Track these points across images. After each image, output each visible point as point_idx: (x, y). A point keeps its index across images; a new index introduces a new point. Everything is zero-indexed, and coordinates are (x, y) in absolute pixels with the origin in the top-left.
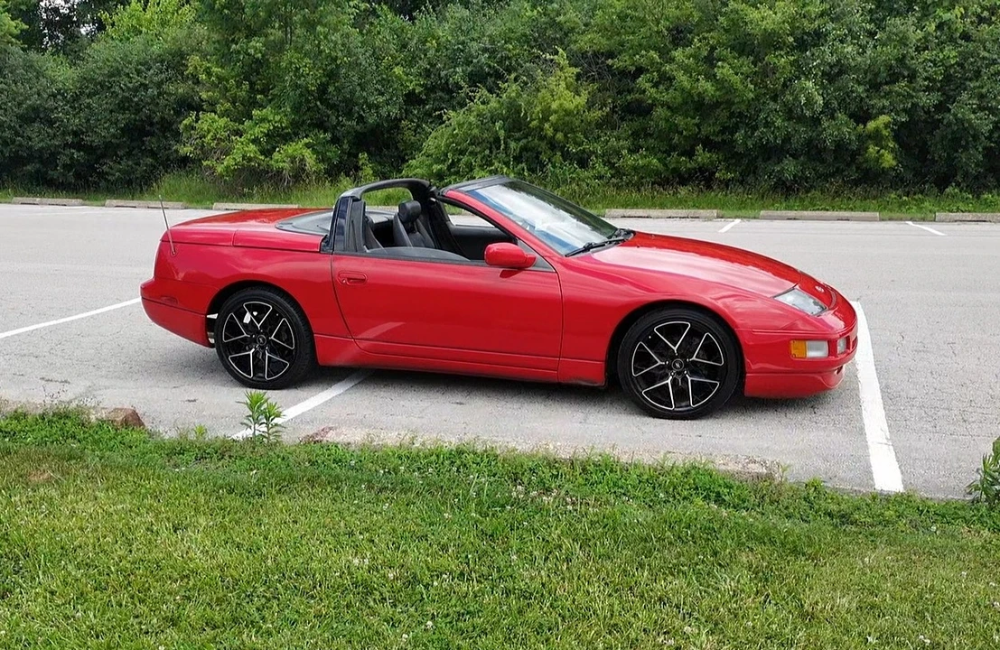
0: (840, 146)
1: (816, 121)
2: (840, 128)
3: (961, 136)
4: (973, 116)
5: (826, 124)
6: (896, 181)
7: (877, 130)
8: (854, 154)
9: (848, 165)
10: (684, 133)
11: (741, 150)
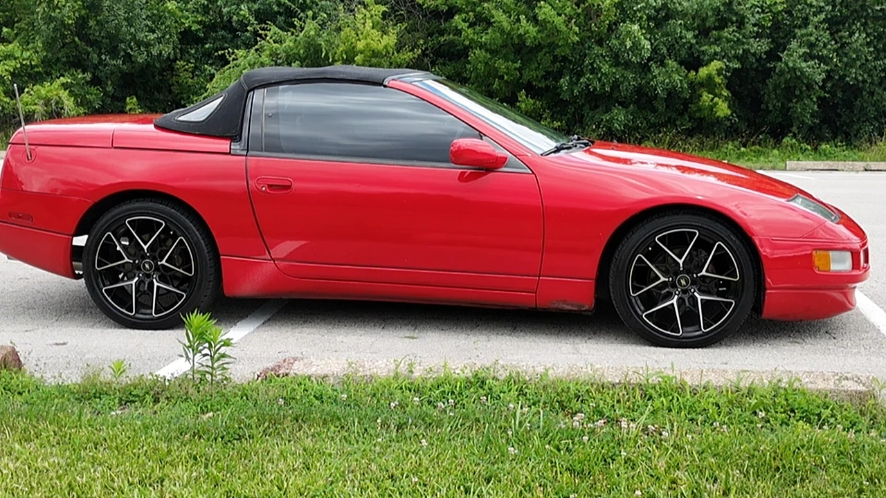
0: (672, 93)
1: (644, 68)
2: (670, 76)
3: (795, 85)
4: (804, 65)
5: (656, 72)
6: (732, 132)
7: (710, 77)
8: (686, 103)
9: (681, 114)
10: (506, 77)
11: (566, 97)
